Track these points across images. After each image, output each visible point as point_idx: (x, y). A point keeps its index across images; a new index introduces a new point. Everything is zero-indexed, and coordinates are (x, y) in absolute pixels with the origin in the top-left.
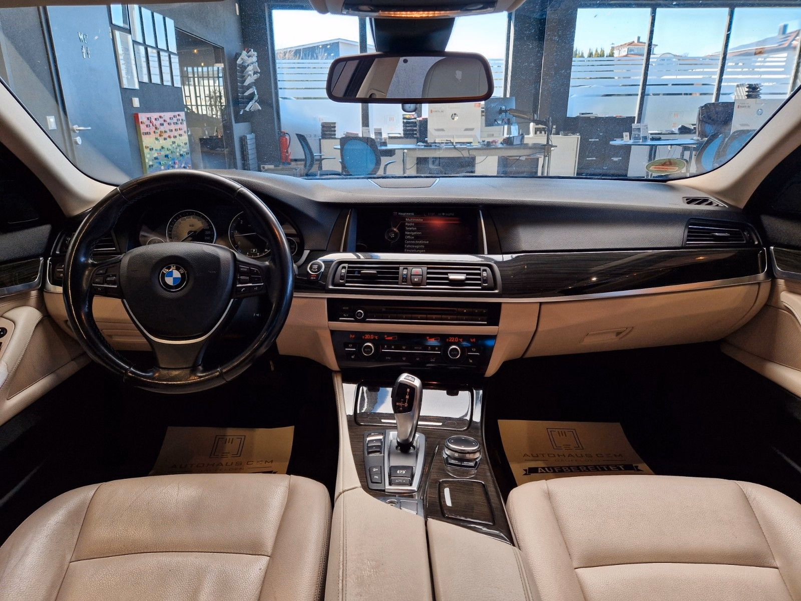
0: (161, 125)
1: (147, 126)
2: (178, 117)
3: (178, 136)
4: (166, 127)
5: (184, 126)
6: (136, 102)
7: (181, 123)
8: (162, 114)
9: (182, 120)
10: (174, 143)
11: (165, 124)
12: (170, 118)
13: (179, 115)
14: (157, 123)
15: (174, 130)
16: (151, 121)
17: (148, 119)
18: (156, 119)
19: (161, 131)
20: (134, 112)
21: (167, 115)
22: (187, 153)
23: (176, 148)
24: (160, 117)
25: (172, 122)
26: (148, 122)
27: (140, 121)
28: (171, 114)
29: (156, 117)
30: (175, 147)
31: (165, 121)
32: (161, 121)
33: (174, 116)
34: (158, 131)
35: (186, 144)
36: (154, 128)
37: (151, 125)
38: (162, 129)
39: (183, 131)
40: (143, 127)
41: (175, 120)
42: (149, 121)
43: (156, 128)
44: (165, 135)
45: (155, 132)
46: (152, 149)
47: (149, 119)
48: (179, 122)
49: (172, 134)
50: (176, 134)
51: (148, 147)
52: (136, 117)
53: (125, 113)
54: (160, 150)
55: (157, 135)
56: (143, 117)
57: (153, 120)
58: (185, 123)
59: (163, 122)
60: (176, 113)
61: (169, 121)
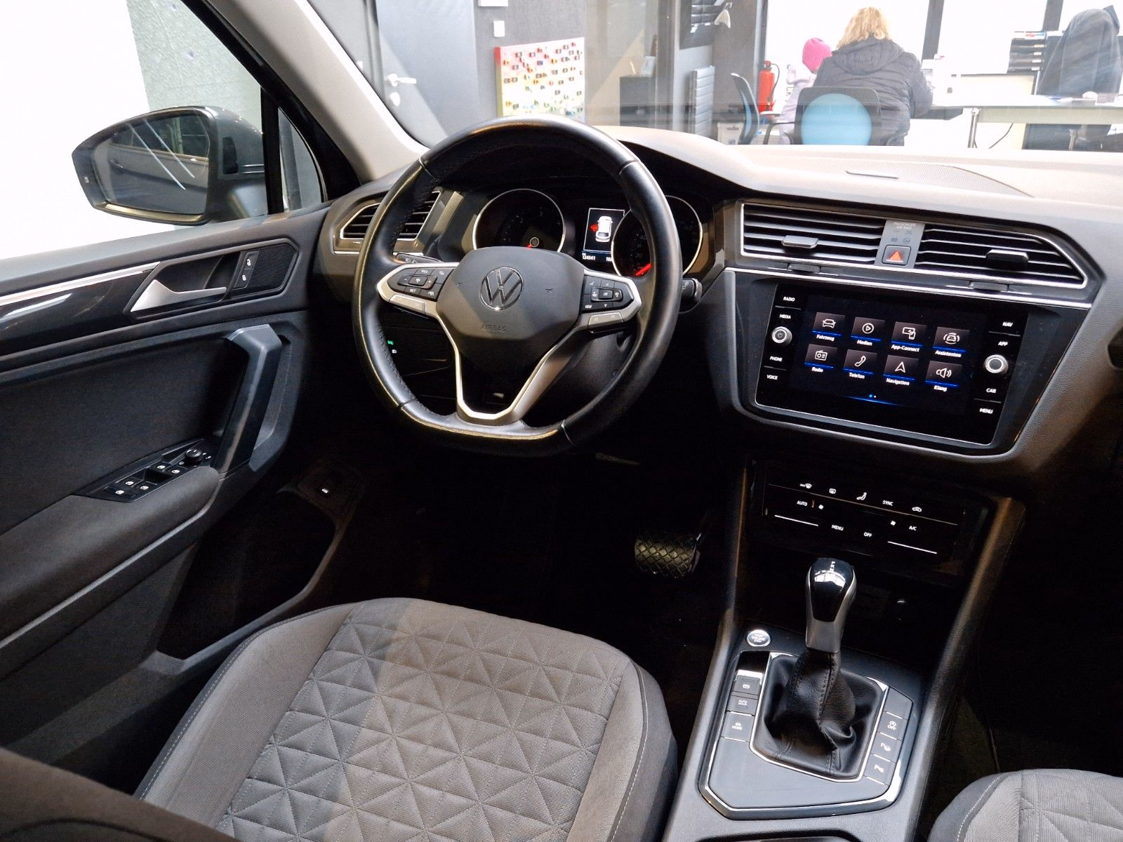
0: (540, 63)
1: (513, 68)
2: (571, 48)
3: (566, 81)
4: (547, 67)
5: (581, 64)
6: (500, 28)
7: (575, 58)
8: (541, 45)
9: (578, 52)
10: (558, 92)
11: (545, 62)
12: (557, 52)
13: (573, 44)
14: (532, 62)
15: (560, 71)
16: (520, 60)
17: (516, 55)
18: (530, 55)
19: (537, 76)
20: (494, 45)
21: (550, 47)
22: (580, 110)
23: (561, 102)
24: (539, 50)
25: (557, 57)
26: (515, 62)
27: (502, 59)
28: (559, 44)
29: (532, 51)
30: (558, 101)
31: (545, 56)
32: (540, 57)
33: (564, 47)
34: (532, 76)
35: (579, 93)
36: (525, 69)
37: (521, 66)
38: (540, 70)
39: (577, 71)
40: (506, 71)
41: (565, 53)
42: (518, 59)
43: (528, 70)
44: (542, 81)
45: (525, 77)
46: (518, 106)
47: (519, 55)
48: (571, 57)
49: (556, 79)
50: (565, 77)
51: (510, 103)
52: (497, 53)
53: (478, 48)
54: (532, 107)
55: (529, 83)
56: (507, 53)
57: (525, 58)
58: (582, 57)
59: (541, 59)
60: (568, 42)
61: (552, 56)
